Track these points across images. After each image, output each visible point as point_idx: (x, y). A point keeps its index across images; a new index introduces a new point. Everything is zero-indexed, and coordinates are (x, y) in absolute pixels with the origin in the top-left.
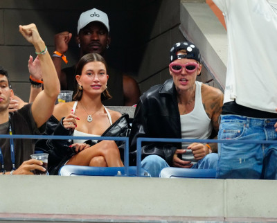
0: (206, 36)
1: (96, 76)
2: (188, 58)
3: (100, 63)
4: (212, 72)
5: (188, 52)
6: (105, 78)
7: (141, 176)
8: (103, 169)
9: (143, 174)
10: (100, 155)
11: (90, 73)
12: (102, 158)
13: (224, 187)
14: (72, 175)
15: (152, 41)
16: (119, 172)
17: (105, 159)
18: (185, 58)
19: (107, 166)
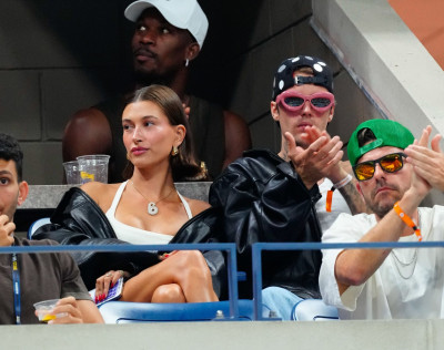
0: (366, 36)
2: (316, 84)
4: (381, 107)
5: (315, 73)
7: (261, 319)
8: (181, 307)
9: (266, 315)
10: (173, 281)
12: (176, 288)
13: (427, 334)
14: (122, 322)
15: (254, 50)
16: (219, 312)
18: (309, 83)
19: (186, 301)
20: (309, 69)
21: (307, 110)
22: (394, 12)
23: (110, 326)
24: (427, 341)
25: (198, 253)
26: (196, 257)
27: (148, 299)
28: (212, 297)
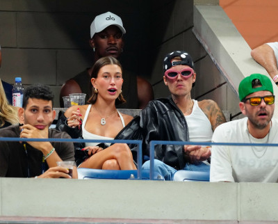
0: (219, 38)
1: (113, 78)
2: (183, 64)
3: (116, 66)
4: (225, 74)
5: (182, 59)
6: (120, 81)
7: (154, 180)
8: (117, 172)
9: (156, 178)
10: (113, 158)
11: (107, 76)
12: (115, 161)
13: (237, 190)
14: (86, 178)
16: (132, 175)
17: (118, 163)
18: (179, 64)
19: (120, 169)
20: (179, 57)
21: (179, 78)
22: (234, 26)
23: (80, 180)
24: (237, 194)
25: (126, 145)
26: (125, 147)
27: (100, 167)
28: (133, 167)
